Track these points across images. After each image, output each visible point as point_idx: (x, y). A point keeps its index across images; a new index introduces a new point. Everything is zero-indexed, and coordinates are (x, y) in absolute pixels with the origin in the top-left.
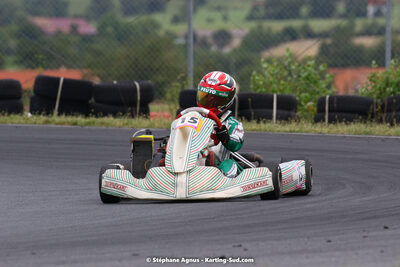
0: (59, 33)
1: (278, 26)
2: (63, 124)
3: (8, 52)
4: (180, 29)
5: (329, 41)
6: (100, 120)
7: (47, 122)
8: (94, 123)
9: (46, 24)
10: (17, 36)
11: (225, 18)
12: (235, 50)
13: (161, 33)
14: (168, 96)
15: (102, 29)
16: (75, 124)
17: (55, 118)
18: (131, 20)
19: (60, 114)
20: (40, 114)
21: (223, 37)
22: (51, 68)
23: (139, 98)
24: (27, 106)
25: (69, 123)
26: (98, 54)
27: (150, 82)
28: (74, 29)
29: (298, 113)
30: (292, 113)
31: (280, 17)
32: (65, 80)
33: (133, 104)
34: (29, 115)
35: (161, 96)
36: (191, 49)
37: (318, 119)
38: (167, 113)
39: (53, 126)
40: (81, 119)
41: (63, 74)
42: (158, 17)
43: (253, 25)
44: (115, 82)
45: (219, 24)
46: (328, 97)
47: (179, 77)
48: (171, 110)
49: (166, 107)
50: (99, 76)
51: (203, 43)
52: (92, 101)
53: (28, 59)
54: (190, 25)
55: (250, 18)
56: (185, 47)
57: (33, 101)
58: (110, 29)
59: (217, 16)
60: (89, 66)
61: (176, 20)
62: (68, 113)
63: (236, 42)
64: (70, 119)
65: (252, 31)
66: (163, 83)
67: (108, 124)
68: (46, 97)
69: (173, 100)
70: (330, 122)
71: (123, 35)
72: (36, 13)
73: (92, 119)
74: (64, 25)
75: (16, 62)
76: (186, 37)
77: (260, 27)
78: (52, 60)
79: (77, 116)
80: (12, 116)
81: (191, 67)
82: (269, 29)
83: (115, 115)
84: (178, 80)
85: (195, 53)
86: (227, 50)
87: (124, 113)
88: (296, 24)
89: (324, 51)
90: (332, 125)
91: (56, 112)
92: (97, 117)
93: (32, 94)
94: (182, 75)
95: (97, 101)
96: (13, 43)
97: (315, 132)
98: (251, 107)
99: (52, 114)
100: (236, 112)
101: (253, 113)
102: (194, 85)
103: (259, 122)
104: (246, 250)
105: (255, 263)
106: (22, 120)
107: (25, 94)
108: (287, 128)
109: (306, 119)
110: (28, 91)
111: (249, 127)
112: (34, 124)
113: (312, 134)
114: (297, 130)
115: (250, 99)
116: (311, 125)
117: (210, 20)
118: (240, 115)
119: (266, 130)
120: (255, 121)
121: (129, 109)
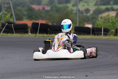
0: (39, 10)
1: (104, 7)
2: (40, 36)
3: (24, 15)
4: (75, 8)
6: (51, 35)
7: (35, 36)
8: (49, 36)
9: (35, 7)
10: (27, 11)
11: (88, 5)
12: (91, 14)
13: (69, 9)
15: (51, 8)
16: (44, 36)
17: (38, 35)
18: (60, 6)
19: (39, 34)
20: (33, 33)
21: (87, 10)
22: (37, 20)
24: (29, 31)
25: (42, 36)
26: (50, 16)
28: (44, 9)
29: (110, 33)
30: (108, 33)
31: (104, 4)
32: (41, 24)
34: (30, 34)
36: (78, 14)
37: (116, 35)
39: (37, 37)
40: (45, 35)
41: (40, 22)
43: (96, 7)
44: (55, 24)
45: (86, 7)
50: (51, 22)
51: (82, 12)
52: (49, 29)
53: (30, 17)
54: (77, 7)
55: (96, 5)
56: (76, 13)
57: (31, 30)
58: (54, 9)
59: (86, 4)
60: (48, 19)
61: (73, 6)
62: (41, 33)
63: (91, 12)
64: (42, 35)
68: (35, 29)
71: (58, 10)
72: (32, 4)
73: (49, 35)
74: (41, 7)
75: (26, 19)
76: (76, 11)
77: (98, 8)
78: (37, 18)
80: (25, 34)
81: (78, 20)
82: (101, 8)
83: (55, 34)
86: (89, 14)
88: (109, 7)
89: (117, 15)
91: (38, 33)
92: (50, 34)
93: (31, 28)
94: (75, 22)
95: (50, 29)
97: (114, 38)
98: (96, 31)
99: (37, 33)
100: (91, 33)
101: (96, 33)
102: (79, 25)
103: (98, 36)
104: (93, 74)
105: (96, 78)
106: (28, 36)
107: (29, 28)
108: (106, 37)
109: (112, 35)
110: (30, 27)
111: (95, 37)
112: (32, 36)
113: (114, 39)
114: (109, 38)
115: (95, 29)
116: (113, 36)
117: (84, 6)
118: (92, 34)
119: (100, 38)
120: (97, 35)
121: (59, 32)
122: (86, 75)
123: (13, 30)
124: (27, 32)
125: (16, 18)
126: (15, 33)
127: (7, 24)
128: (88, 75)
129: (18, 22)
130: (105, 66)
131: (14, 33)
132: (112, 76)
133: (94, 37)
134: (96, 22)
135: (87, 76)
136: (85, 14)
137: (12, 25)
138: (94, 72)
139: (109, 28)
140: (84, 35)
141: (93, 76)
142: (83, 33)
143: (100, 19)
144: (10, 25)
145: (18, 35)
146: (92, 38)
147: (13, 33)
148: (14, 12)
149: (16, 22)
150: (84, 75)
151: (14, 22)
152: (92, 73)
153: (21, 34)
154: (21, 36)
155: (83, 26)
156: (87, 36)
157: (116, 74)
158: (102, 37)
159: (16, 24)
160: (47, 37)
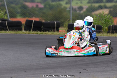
0: (32, 7)
1: (97, 5)
2: (34, 34)
3: (18, 13)
4: (68, 6)
5: (112, 9)
6: (44, 33)
7: (29, 33)
8: (43, 33)
9: (29, 4)
10: (21, 8)
11: (81, 3)
12: (84, 12)
13: (62, 7)
14: (65, 25)
15: (45, 6)
16: (37, 34)
17: (32, 32)
18: (54, 3)
19: (33, 31)
20: (27, 31)
21: (81, 8)
22: (30, 17)
23: (56, 26)
24: (23, 29)
25: (36, 34)
26: (44, 13)
27: (59, 21)
28: (37, 6)
29: (103, 31)
30: (101, 31)
31: (97, 2)
32: (34, 21)
33: (54, 28)
34: (24, 31)
35: (62, 26)
36: (71, 12)
37: (109, 32)
38: (64, 31)
39: (31, 34)
40: (39, 32)
41: (34, 19)
42: (62, 3)
43: (90, 5)
44: (49, 22)
45: (80, 5)
46: (111, 26)
47: (68, 20)
48: (65, 30)
49: (64, 29)
50: (44, 20)
51: (75, 10)
52: (42, 27)
53: (24, 15)
54: (71, 4)
55: (89, 3)
56: (70, 11)
57: (25, 27)
58: (47, 6)
59: (79, 2)
60: (42, 17)
61: (67, 3)
63: (85, 10)
64: (36, 32)
65: (89, 6)
66: (63, 22)
67: (47, 34)
68: (29, 26)
69: (66, 27)
70: (112, 33)
71: (51, 8)
72: (26, 1)
74: (34, 5)
75: (20, 16)
76: (70, 8)
77: (92, 5)
78: (30, 15)
79: (38, 31)
80: (19, 31)
81: (71, 17)
82: (94, 6)
83: (49, 31)
84: (68, 21)
85: (72, 13)
86: (82, 12)
87: (51, 30)
88: (102, 4)
89: (110, 12)
91: (32, 30)
92: (43, 31)
93: (25, 25)
95: (44, 27)
96: (19, 10)
104: (87, 70)
105: (90, 75)
107: (23, 25)
108: (99, 35)
109: (105, 32)
112: (26, 34)
113: (107, 37)
114: (102, 35)
116: (106, 34)
117: (77, 3)
121: (53, 29)
123: (7, 27)
124: (21, 30)
125: (9, 15)
126: (9, 30)
127: (1, 21)
132: (105, 73)
135: (80, 73)
136: (78, 12)
137: (6, 22)
141: (87, 72)
144: (4, 22)
145: (12, 32)
147: (7, 30)
148: (8, 10)
149: (10, 19)
151: (8, 19)
153: (15, 31)
154: (15, 33)
157: (109, 71)
160: (41, 35)
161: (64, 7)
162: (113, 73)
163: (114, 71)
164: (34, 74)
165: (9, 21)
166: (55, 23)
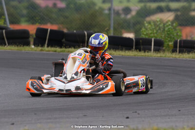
0: (47, 7)
1: (154, 5)
2: (49, 51)
3: (23, 16)
4: (106, 6)
5: (179, 13)
6: (67, 50)
7: (42, 50)
8: (64, 51)
10: (28, 8)
11: (128, 1)
12: (133, 17)
13: (97, 8)
15: (68, 5)
16: (55, 51)
17: (46, 48)
19: (48, 46)
20: (38, 46)
21: (127, 10)
22: (44, 24)
24: (32, 41)
25: (52, 51)
26: (66, 17)
27: (92, 31)
28: (55, 5)
29: (164, 48)
30: (161, 48)
32: (51, 30)
33: (84, 42)
34: (33, 46)
36: (113, 16)
37: (174, 51)
39: (44, 52)
40: (58, 49)
41: (49, 27)
43: (142, 5)
44: (75, 31)
45: (125, 4)
46: (179, 40)
47: (106, 29)
50: (67, 28)
51: (117, 13)
52: (64, 40)
53: (32, 20)
54: (112, 4)
56: (109, 14)
57: (35, 40)
60: (62, 23)
61: (104, 2)
62: (52, 46)
63: (134, 13)
64: (53, 49)
65: (142, 8)
68: (41, 38)
70: (179, 52)
71: (79, 8)
73: (63, 49)
74: (50, 3)
75: (28, 21)
76: (110, 9)
77: (145, 6)
78: (43, 20)
80: (25, 47)
81: (112, 25)
82: (150, 7)
83: (75, 47)
86: (129, 16)
87: (79, 46)
88: (163, 4)
89: (177, 18)
90: (180, 54)
91: (46, 45)
92: (66, 48)
93: (34, 36)
94: (107, 28)
96: (25, 12)
97: (172, 57)
98: (141, 44)
99: (44, 46)
100: (134, 47)
101: (142, 47)
102: (114, 34)
103: (145, 52)
104: (139, 114)
105: (143, 121)
106: (30, 49)
107: (31, 37)
108: (159, 55)
109: (168, 50)
110: (32, 35)
111: (140, 55)
112: (36, 51)
114: (164, 56)
115: (141, 41)
116: (170, 53)
117: (121, 2)
118: (136, 49)
119: (148, 56)
120: (143, 51)
121: (81, 44)
122: (126, 116)
123: (4, 39)
124: (28, 44)
125: (9, 20)
126: (9, 45)
128: (130, 116)
129: (12, 27)
130: (158, 103)
131: (7, 44)
132: (169, 118)
133: (138, 54)
134: (141, 29)
135: (128, 118)
137: (4, 31)
138: (139, 112)
139: (163, 39)
140: (122, 50)
141: (138, 117)
142: (120, 46)
143: (146, 25)
145: (14, 48)
146: (135, 55)
147: (5, 45)
148: (7, 10)
149: (9, 26)
150: (124, 116)
152: (136, 114)
153: (18, 46)
154: (18, 50)
155: (119, 36)
156: (127, 52)
157: (176, 115)
158: (152, 54)
159: (10, 31)
160: (61, 53)
161: (100, 8)
162: (182, 119)
163: (184, 117)
164: (50, 119)
165: (9, 29)
166: (85, 33)
